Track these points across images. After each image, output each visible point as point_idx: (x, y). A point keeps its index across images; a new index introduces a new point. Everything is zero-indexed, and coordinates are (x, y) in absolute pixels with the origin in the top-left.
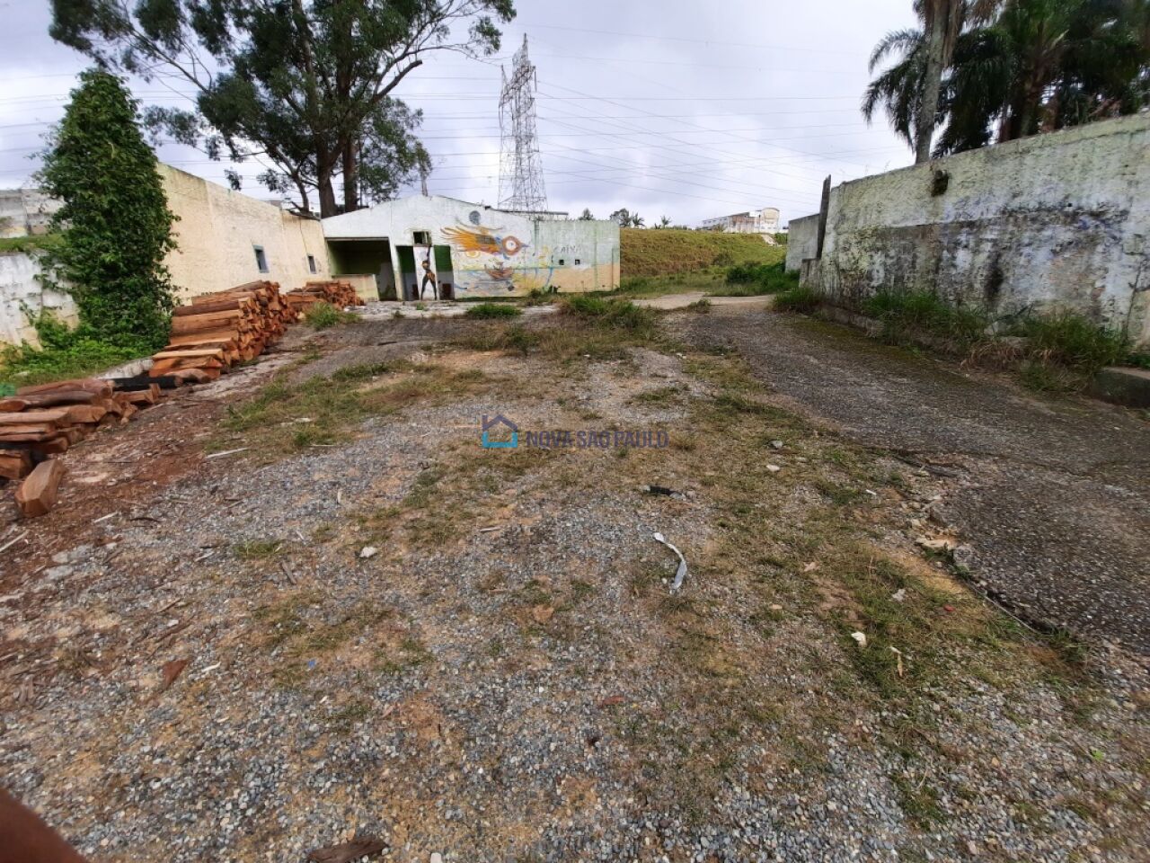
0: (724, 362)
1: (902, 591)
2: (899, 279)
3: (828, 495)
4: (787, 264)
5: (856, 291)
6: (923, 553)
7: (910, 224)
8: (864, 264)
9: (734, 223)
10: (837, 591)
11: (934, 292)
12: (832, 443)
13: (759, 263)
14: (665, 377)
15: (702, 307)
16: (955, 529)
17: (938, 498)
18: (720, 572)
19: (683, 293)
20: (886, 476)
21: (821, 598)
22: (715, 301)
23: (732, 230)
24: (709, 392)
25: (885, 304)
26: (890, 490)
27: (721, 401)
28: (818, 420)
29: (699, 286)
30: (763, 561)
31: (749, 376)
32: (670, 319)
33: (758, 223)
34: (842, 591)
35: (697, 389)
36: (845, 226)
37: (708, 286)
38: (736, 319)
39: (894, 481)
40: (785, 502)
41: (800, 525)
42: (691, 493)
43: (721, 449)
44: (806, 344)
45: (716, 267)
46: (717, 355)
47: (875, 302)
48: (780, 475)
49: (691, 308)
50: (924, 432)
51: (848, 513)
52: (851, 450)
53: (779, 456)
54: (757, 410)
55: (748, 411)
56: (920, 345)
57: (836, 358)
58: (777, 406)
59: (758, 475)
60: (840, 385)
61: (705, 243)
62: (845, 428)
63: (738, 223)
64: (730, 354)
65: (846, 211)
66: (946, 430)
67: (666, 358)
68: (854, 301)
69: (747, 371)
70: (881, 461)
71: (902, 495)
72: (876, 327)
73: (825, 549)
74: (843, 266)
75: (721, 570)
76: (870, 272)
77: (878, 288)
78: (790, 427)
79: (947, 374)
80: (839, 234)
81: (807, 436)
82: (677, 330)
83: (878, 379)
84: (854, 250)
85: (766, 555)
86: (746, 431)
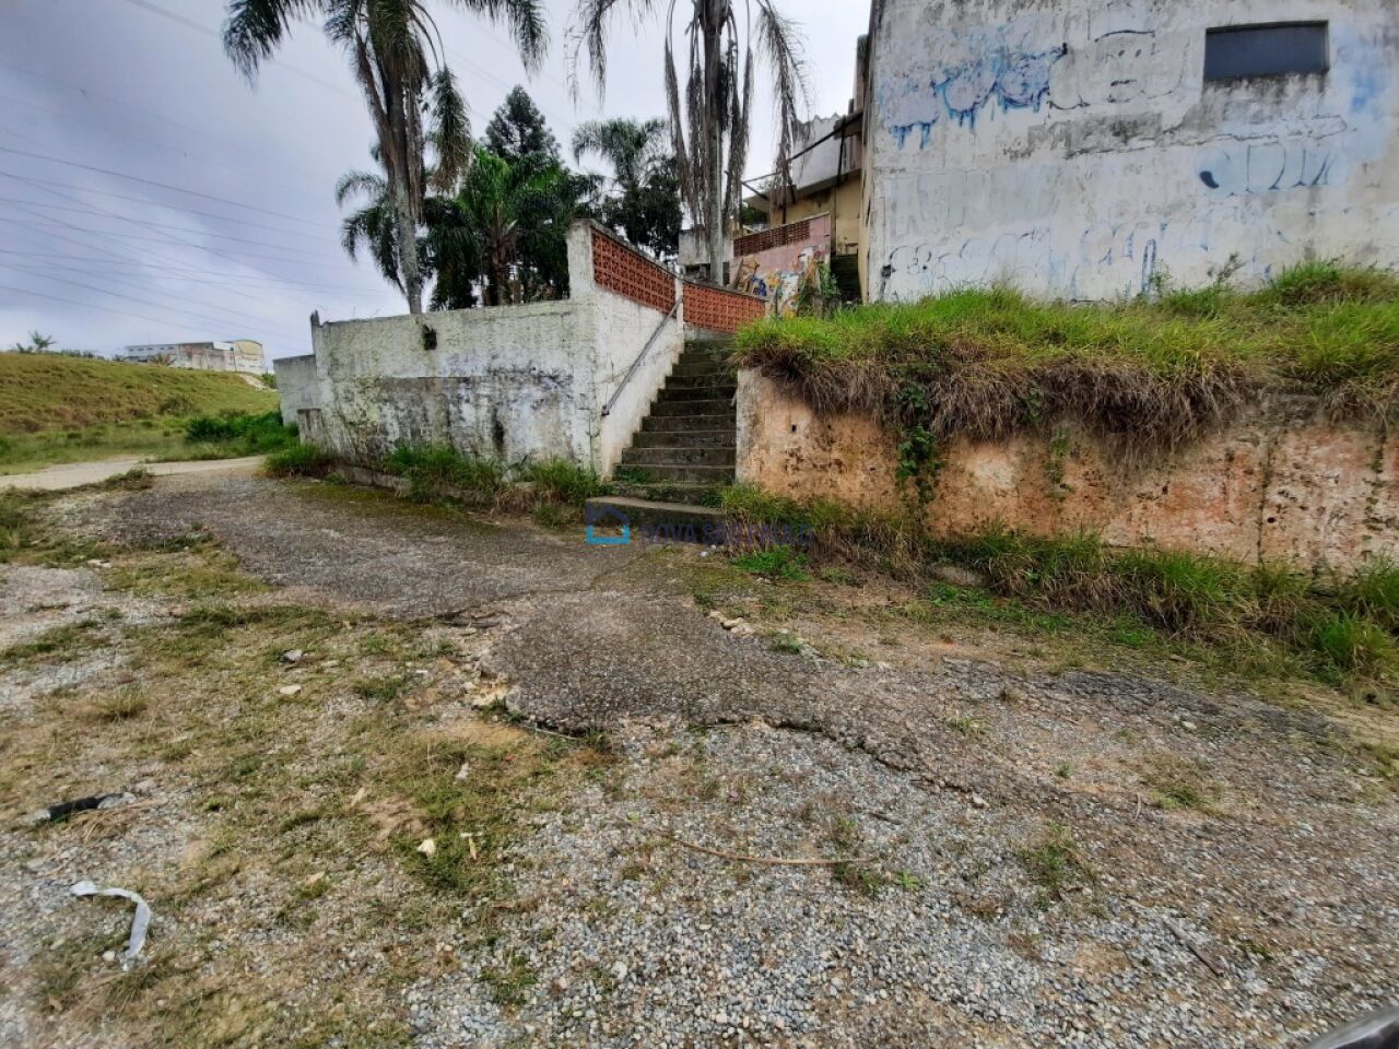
0: (190, 559)
1: (465, 767)
2: (415, 433)
3: (371, 695)
4: (284, 415)
5: (373, 448)
6: (481, 714)
7: (412, 375)
8: (374, 416)
9: (190, 356)
10: (394, 808)
11: (452, 446)
12: (370, 630)
13: (243, 412)
14: (64, 606)
15: (136, 481)
16: (503, 676)
17: (486, 651)
18: (219, 881)
19: (97, 459)
20: (436, 647)
21: (377, 827)
22: (160, 470)
23: (188, 365)
24: (164, 611)
25: (406, 460)
26: (442, 661)
27: (189, 620)
28: (348, 607)
29: (134, 447)
30: (289, 827)
31: (238, 572)
32: (65, 505)
33: (232, 358)
34: (402, 803)
35: (136, 611)
36: (340, 373)
37: (152, 446)
38: (206, 493)
39: (445, 650)
40: (314, 728)
41: (339, 749)
42: (143, 785)
43: (198, 694)
44: (321, 515)
45: (168, 417)
46: (175, 550)
47: (396, 459)
48: (303, 695)
49: (112, 484)
50: (466, 588)
51: (400, 706)
52: (392, 631)
53: (299, 671)
54: (256, 617)
55: (241, 622)
56: (450, 499)
57: (363, 526)
58: (288, 604)
59: (270, 707)
60: (372, 558)
61: (136, 381)
62: (381, 608)
63: (195, 356)
64: (199, 545)
65: (338, 356)
66: (486, 581)
67: (62, 573)
68: (374, 458)
69: (232, 567)
70: (428, 632)
71: (452, 661)
72: (403, 485)
73: (376, 764)
74: (350, 418)
75: (218, 878)
76: (384, 425)
77: (396, 443)
78: (310, 626)
79: (479, 525)
80: (335, 381)
81: (335, 632)
82: (86, 522)
83: (414, 542)
84: (359, 400)
85: (293, 816)
86: (242, 652)
